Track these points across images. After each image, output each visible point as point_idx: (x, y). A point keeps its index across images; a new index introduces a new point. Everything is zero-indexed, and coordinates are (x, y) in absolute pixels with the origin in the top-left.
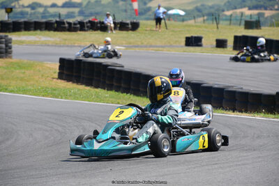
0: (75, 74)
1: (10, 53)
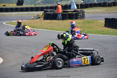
0: (111, 25)
1: (84, 17)
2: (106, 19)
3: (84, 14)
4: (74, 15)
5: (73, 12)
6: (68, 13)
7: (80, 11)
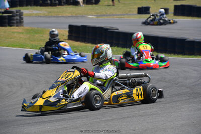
0: (81, 36)
1: (22, 22)
3: (22, 17)
4: (6, 19)
5: (3, 13)
7: (15, 12)
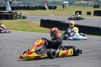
0: (47, 25)
2: (42, 20)
3: (17, 15)
4: (9, 16)
5: (8, 13)
6: (4, 14)
7: (14, 12)
